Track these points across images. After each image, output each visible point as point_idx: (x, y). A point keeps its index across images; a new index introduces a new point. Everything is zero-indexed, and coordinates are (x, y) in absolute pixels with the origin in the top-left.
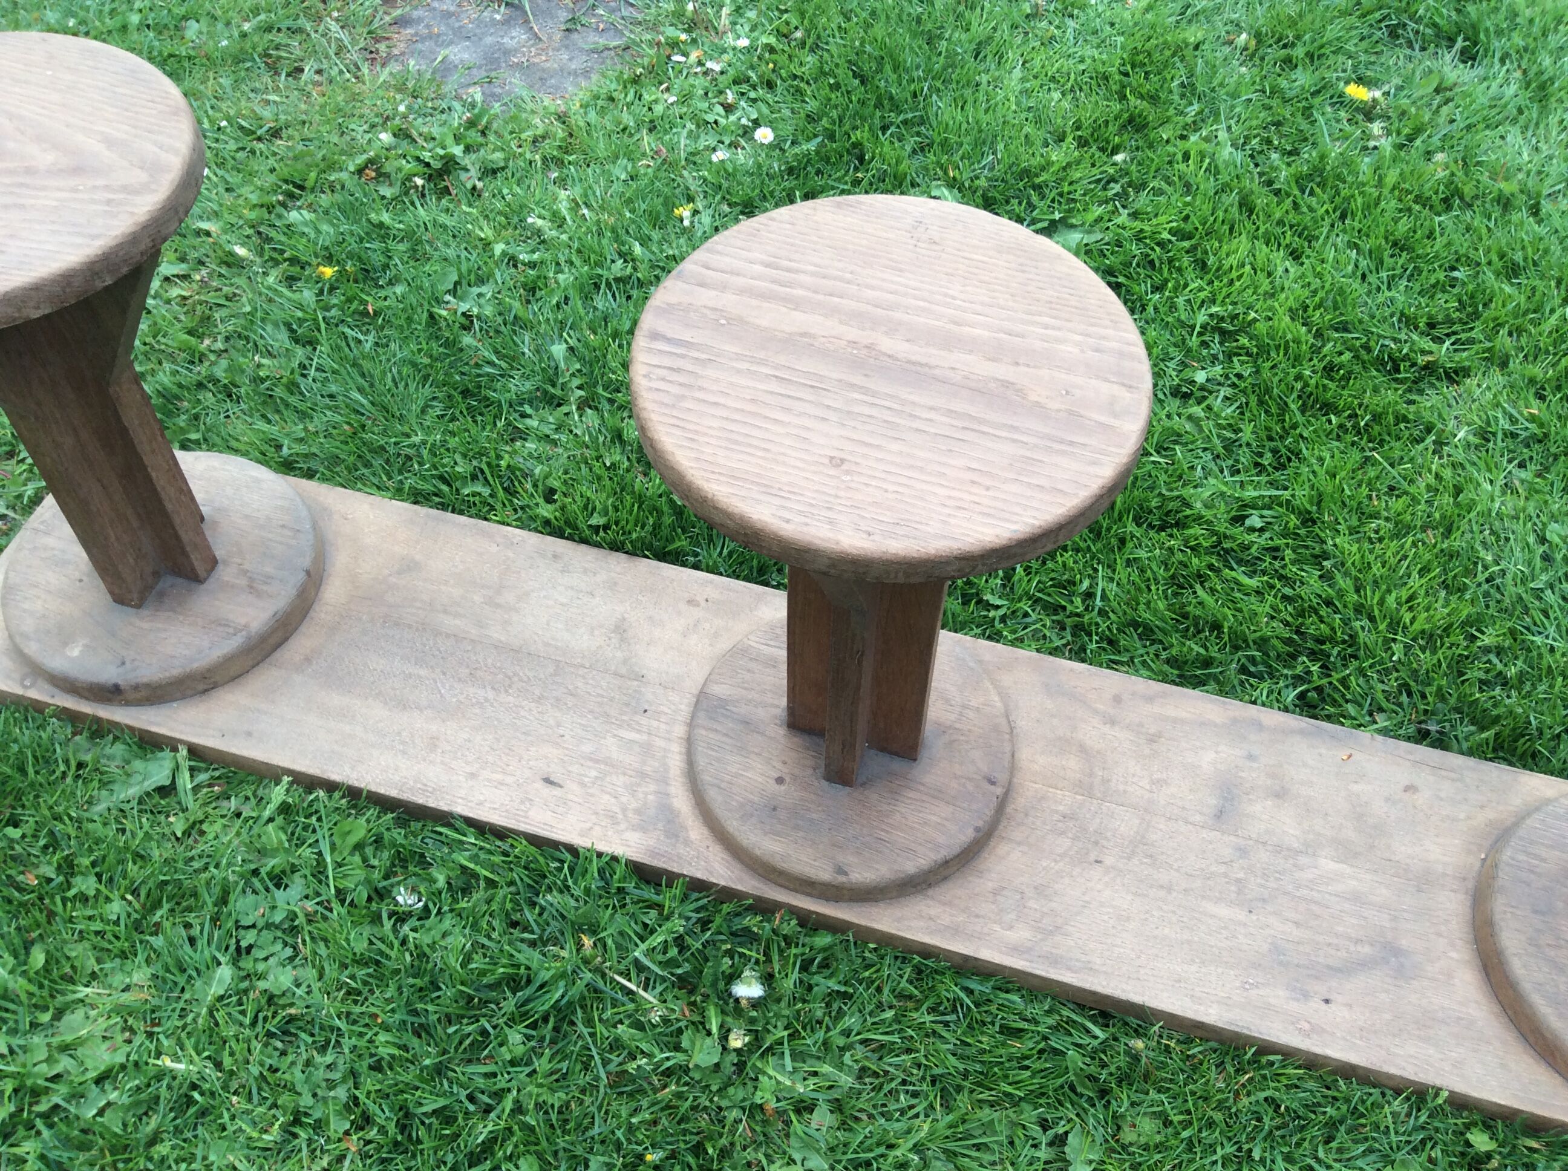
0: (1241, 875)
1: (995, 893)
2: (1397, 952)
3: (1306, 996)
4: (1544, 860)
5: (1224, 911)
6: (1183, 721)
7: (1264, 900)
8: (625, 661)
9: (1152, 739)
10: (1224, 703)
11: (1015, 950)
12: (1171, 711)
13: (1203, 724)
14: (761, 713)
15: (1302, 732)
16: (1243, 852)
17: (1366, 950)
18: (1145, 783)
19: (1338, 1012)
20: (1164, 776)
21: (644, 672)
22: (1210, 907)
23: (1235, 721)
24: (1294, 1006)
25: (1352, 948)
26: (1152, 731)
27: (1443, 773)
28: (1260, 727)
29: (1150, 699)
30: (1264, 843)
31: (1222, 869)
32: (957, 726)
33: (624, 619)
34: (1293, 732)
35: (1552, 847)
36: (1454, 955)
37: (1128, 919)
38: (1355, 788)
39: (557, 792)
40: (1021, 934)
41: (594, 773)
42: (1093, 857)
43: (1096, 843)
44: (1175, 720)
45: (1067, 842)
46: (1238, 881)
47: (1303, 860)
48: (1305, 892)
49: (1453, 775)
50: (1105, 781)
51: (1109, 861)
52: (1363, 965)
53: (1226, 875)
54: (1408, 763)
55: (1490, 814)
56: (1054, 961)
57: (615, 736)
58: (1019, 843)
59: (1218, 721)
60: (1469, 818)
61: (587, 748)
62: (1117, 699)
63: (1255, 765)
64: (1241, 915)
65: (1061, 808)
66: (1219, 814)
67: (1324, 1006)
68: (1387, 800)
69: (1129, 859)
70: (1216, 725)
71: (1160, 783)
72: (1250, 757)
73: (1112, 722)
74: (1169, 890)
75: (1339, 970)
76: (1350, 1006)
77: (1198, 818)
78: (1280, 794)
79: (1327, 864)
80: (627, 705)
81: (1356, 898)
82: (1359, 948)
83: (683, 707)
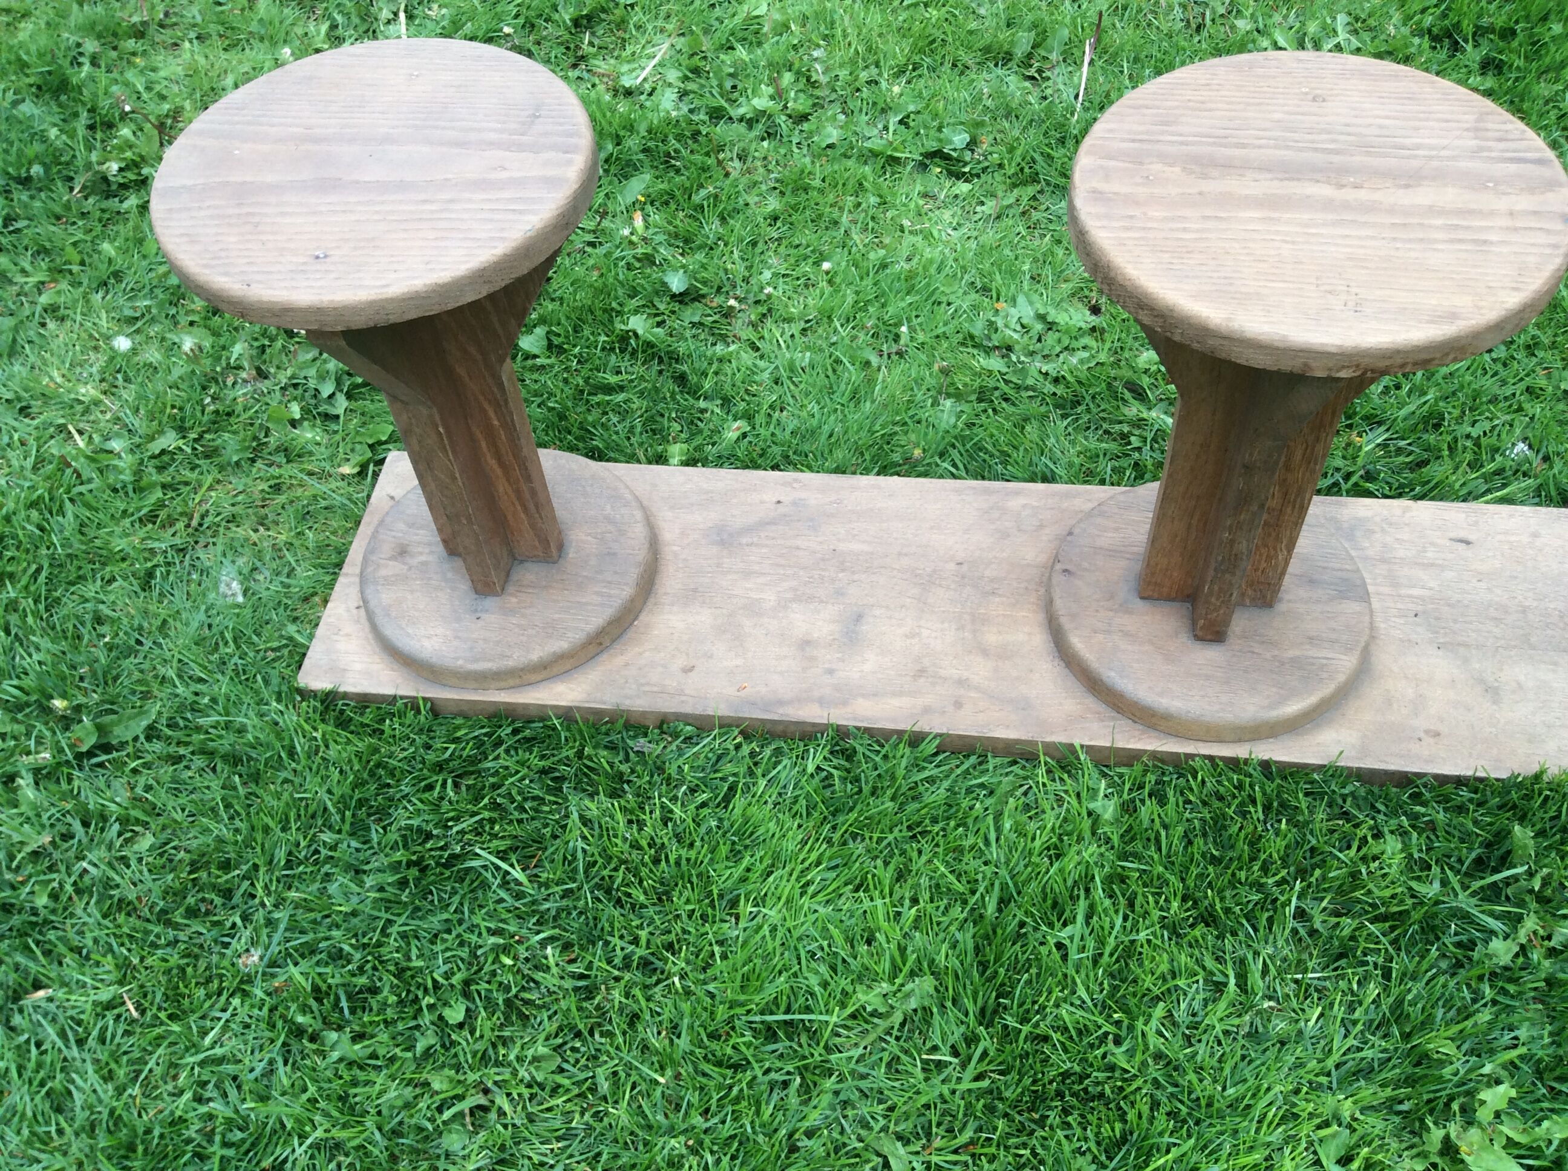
0: (841, 575)
1: (1041, 526)
2: (722, 543)
3: (794, 503)
4: (597, 593)
5: (856, 547)
6: (894, 694)
7: (823, 560)
8: (1466, 661)
9: (921, 672)
10: (855, 719)
11: (1017, 493)
12: (905, 702)
13: (875, 695)
14: (1302, 593)
15: (781, 703)
16: (840, 593)
17: (744, 541)
18: (925, 633)
19: (770, 497)
20: (908, 641)
21: (1440, 653)
22: (865, 548)
23: (845, 703)
24: (803, 495)
25: (755, 540)
26: (922, 680)
27: (655, 689)
28: (821, 701)
29: (927, 710)
30: (822, 602)
31: (856, 577)
32: (1111, 614)
33: (1495, 702)
34: (790, 702)
35: (587, 604)
36: (675, 548)
37: (932, 528)
38: (739, 662)
39: (1453, 535)
40: (1015, 503)
41: (1429, 554)
42: (965, 568)
43: (963, 577)
44: (900, 694)
45: (987, 573)
46: (843, 571)
47: (789, 595)
48: (789, 572)
49: (647, 688)
50: (961, 628)
51: (952, 566)
52: (748, 530)
53: (853, 573)
54: (687, 692)
55: (619, 660)
56: (987, 491)
57: (1431, 589)
58: (1028, 565)
59: (860, 700)
60: (640, 654)
61: (1449, 575)
62: (958, 705)
63: (827, 666)
64: (842, 547)
65: (997, 599)
66: (859, 618)
67: (781, 499)
68: (711, 657)
69: (934, 571)
70: (863, 696)
71: (912, 635)
72: (831, 672)
73: (961, 682)
74: (900, 554)
75: (768, 524)
76: (762, 502)
77: (877, 612)
78: (806, 643)
79: (770, 597)
80: (1437, 619)
81: (747, 574)
82: (750, 540)
83: (1382, 626)
